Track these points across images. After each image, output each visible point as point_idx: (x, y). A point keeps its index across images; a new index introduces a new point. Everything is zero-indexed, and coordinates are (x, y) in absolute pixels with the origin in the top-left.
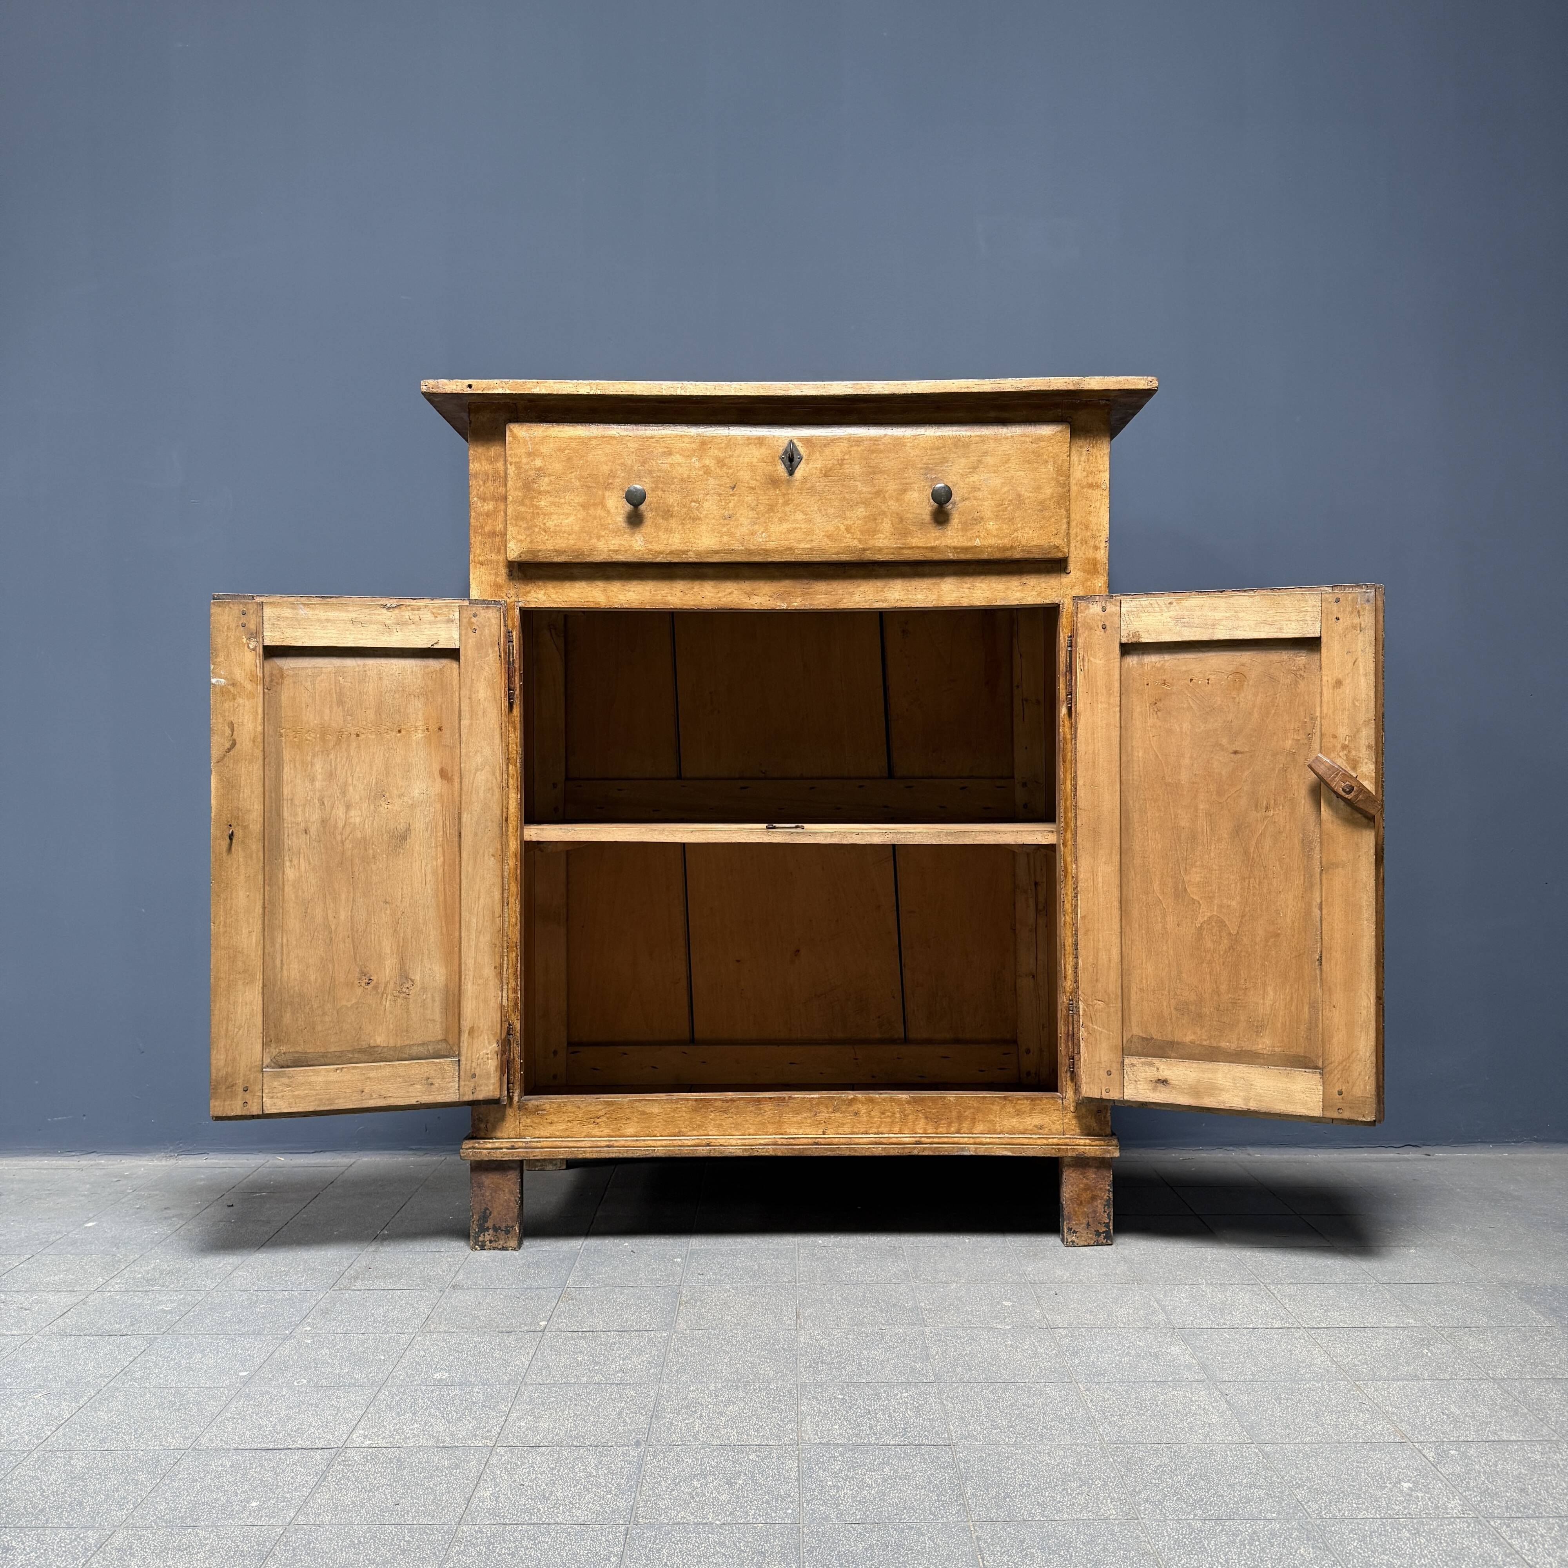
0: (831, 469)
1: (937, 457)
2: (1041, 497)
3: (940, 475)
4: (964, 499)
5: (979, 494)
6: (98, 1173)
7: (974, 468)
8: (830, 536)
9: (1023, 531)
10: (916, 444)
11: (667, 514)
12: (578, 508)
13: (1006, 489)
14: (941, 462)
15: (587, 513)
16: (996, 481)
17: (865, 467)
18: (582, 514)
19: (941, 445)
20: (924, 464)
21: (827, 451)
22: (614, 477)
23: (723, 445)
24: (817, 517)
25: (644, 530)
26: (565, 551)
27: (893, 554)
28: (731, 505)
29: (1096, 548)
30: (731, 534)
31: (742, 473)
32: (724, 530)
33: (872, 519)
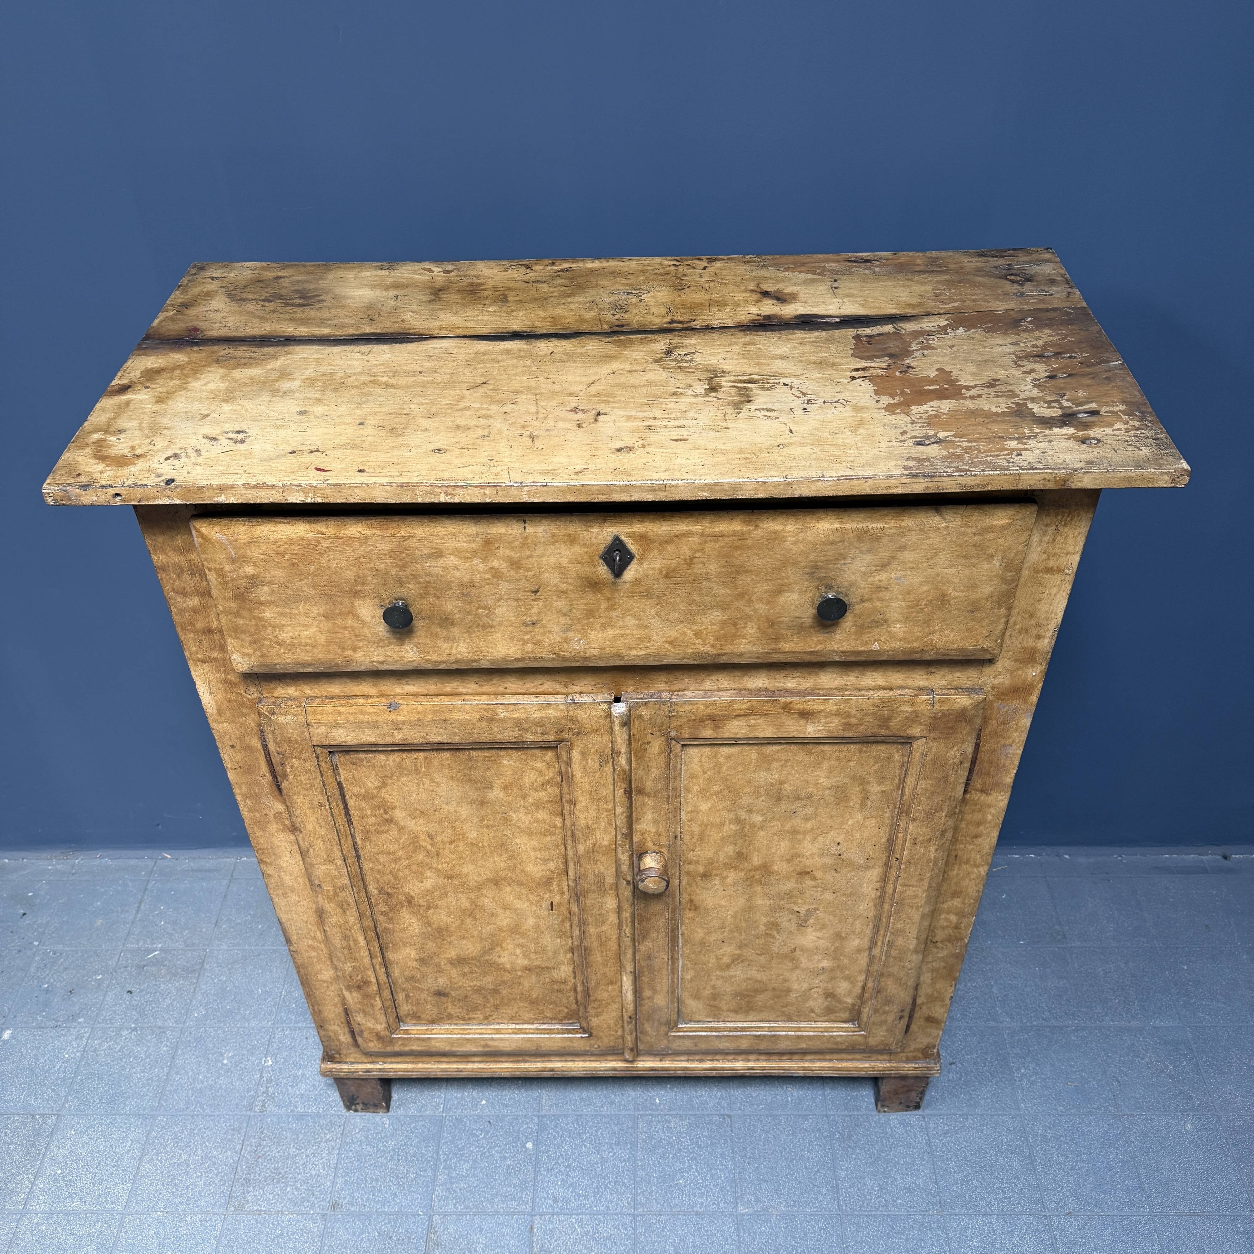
0: (674, 570)
1: (830, 553)
2: (974, 596)
3: (833, 573)
4: (862, 601)
5: (887, 595)
7: (883, 566)
8: (673, 643)
9: (942, 633)
10: (801, 539)
11: (447, 621)
12: (320, 619)
13: (925, 588)
14: (837, 559)
15: (334, 623)
16: (914, 579)
17: (724, 566)
18: (326, 625)
19: (837, 540)
20: (811, 562)
21: (670, 548)
22: (363, 584)
23: (517, 544)
24: (657, 623)
25: (416, 640)
26: (311, 664)
27: (758, 657)
28: (534, 611)
29: (1039, 637)
30: (538, 642)
31: (546, 575)
32: (528, 637)
33: (732, 624)
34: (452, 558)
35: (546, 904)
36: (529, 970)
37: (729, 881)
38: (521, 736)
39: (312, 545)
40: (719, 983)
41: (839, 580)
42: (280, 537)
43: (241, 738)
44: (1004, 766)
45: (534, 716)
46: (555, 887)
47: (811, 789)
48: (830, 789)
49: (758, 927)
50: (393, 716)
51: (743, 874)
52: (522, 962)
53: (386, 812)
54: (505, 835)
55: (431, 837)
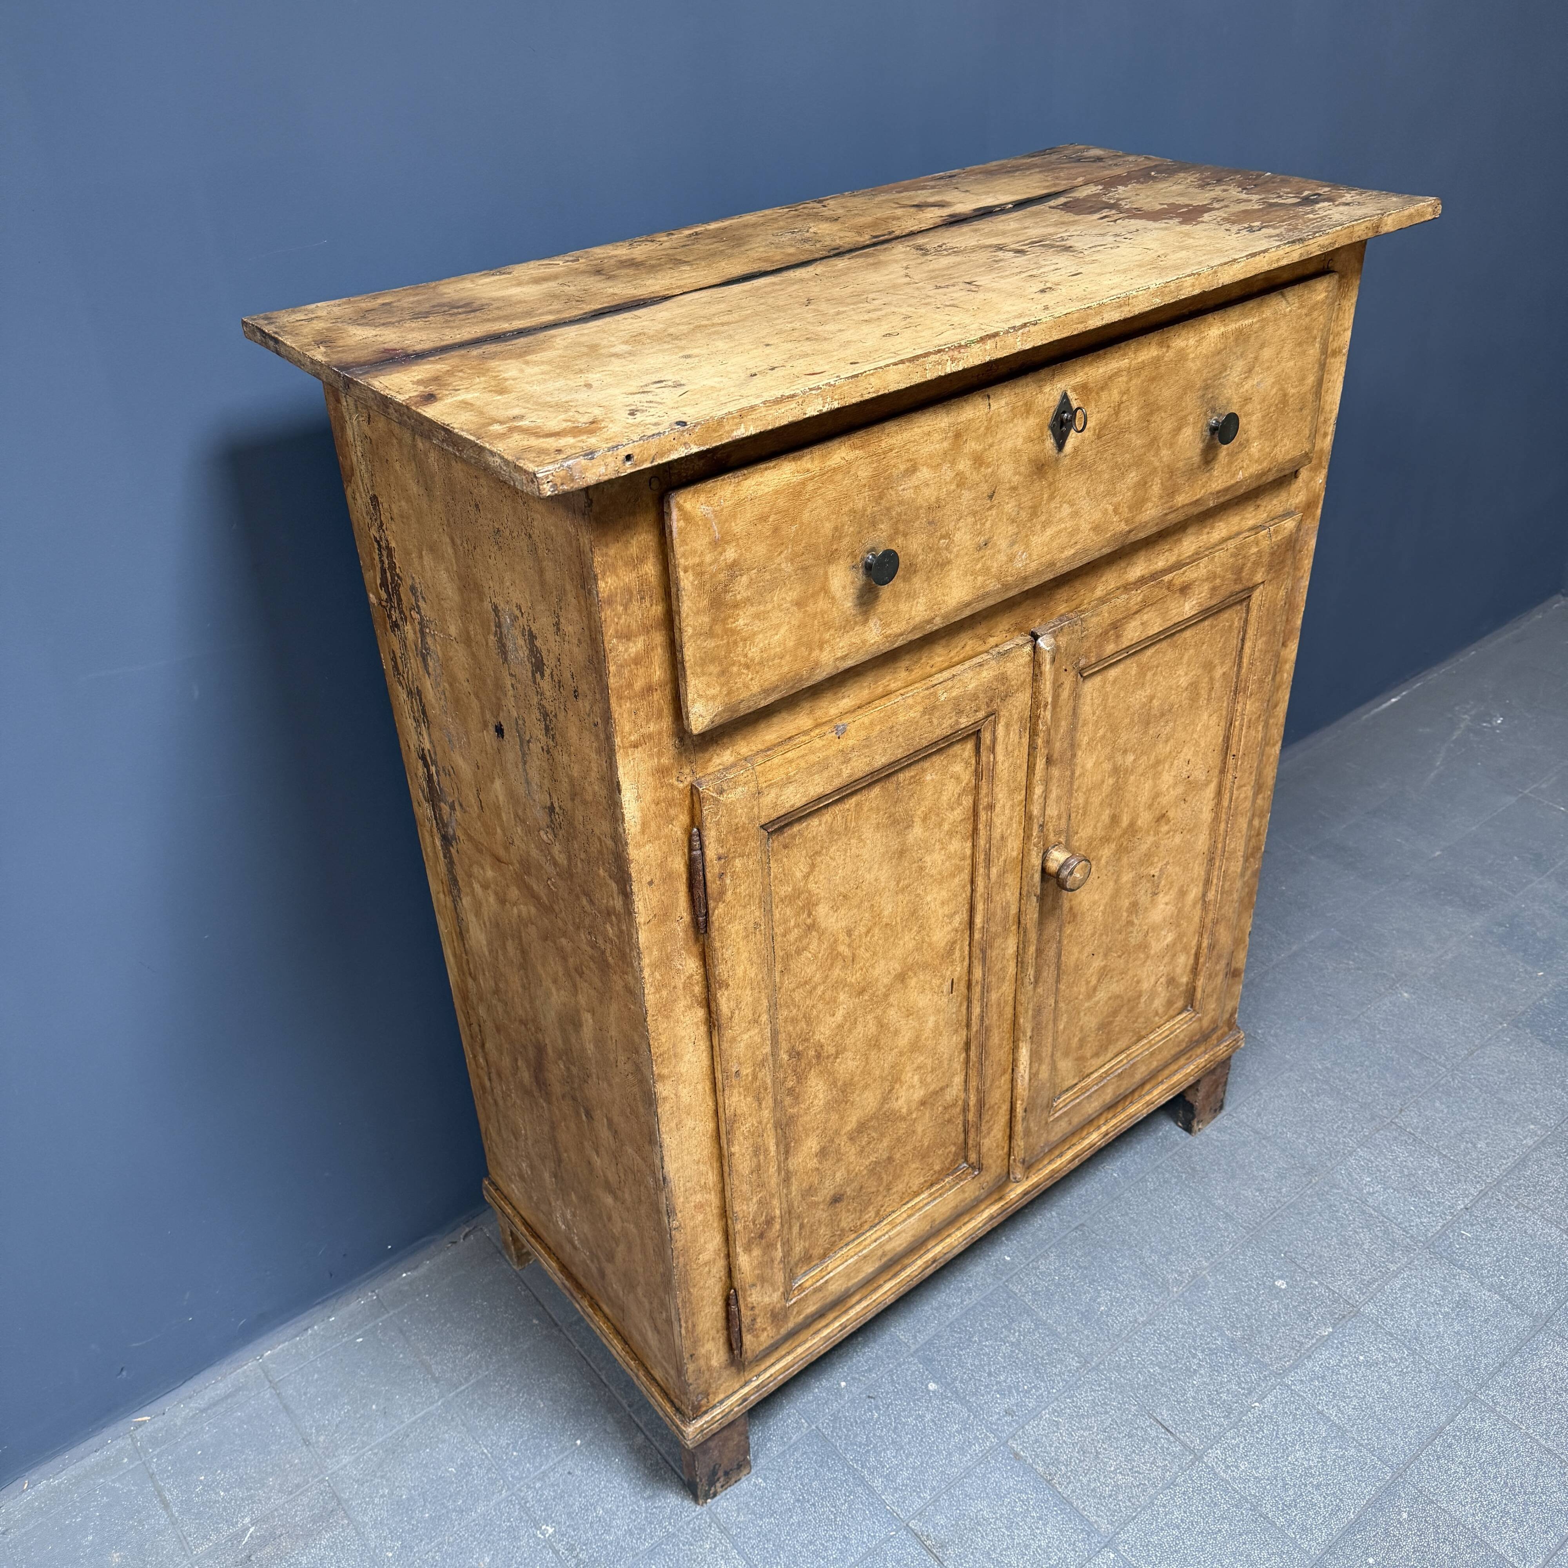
0: (1106, 424)
1: (1216, 366)
2: (1303, 390)
3: (1217, 391)
5: (1252, 406)
7: (1250, 371)
8: (1096, 529)
9: (1282, 444)
10: (1198, 353)
12: (792, 609)
13: (1274, 391)
14: (1220, 373)
15: (805, 612)
16: (1268, 382)
17: (1142, 408)
18: (797, 618)
19: (1222, 348)
20: (1204, 381)
21: (1104, 396)
22: (840, 538)
23: (981, 430)
24: (1085, 505)
25: (880, 610)
26: (777, 687)
27: (1158, 524)
28: (988, 525)
30: (986, 570)
31: (1003, 468)
32: (979, 566)
33: (1143, 484)
34: (925, 469)
35: (946, 987)
36: (924, 1103)
37: (1104, 861)
38: (957, 722)
39: (796, 492)
40: (1087, 1019)
42: (767, 490)
43: (661, 866)
45: (970, 687)
46: (957, 953)
47: (1173, 697)
48: (1187, 689)
49: (1121, 916)
50: (842, 743)
51: (1114, 845)
52: (919, 1094)
53: (810, 914)
54: (918, 895)
55: (849, 933)
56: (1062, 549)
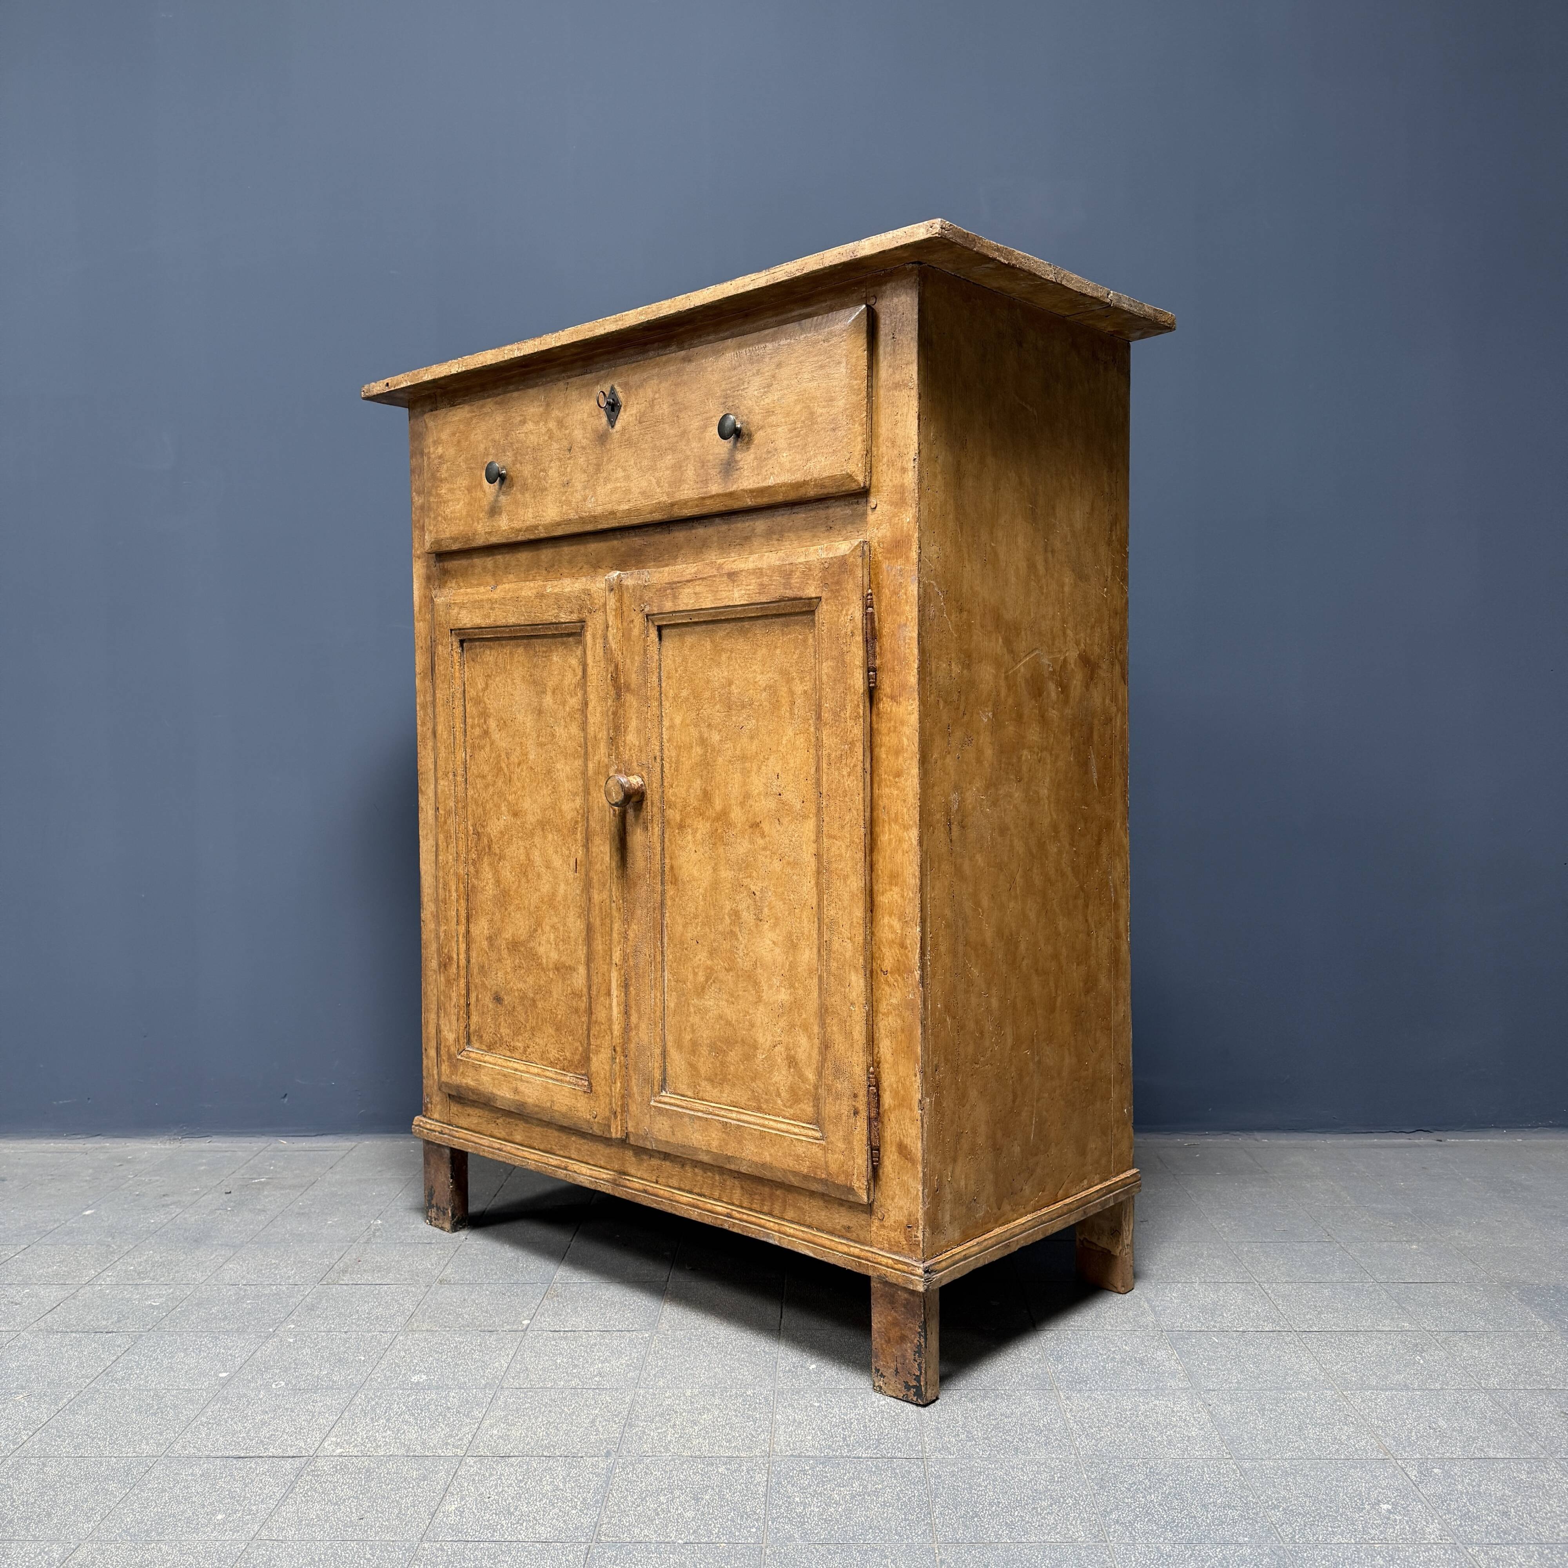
0: (644, 414)
1: (734, 379)
2: (834, 411)
3: (737, 401)
4: (759, 428)
5: (773, 419)
6: (102, 1157)
7: (768, 387)
8: (644, 493)
9: (816, 460)
10: (715, 367)
11: (524, 487)
12: (465, 491)
13: (799, 407)
14: (738, 385)
15: (471, 496)
16: (790, 399)
17: (671, 405)
18: (467, 498)
19: (737, 364)
20: (723, 391)
21: (641, 392)
23: (561, 403)
24: (634, 472)
26: (458, 539)
27: (697, 506)
28: (569, 470)
29: (904, 470)
30: (568, 503)
31: (576, 432)
32: (564, 498)
33: (678, 467)
34: (530, 423)
35: (573, 862)
36: (557, 969)
37: (699, 836)
38: (559, 616)
39: (468, 423)
40: (695, 1019)
41: (742, 408)
44: (905, 658)
45: (566, 590)
46: (579, 835)
47: (751, 691)
48: (765, 690)
49: (724, 918)
50: (491, 595)
51: (708, 825)
52: (554, 955)
53: (485, 722)
54: (551, 758)
55: (508, 755)
56: (619, 503)
